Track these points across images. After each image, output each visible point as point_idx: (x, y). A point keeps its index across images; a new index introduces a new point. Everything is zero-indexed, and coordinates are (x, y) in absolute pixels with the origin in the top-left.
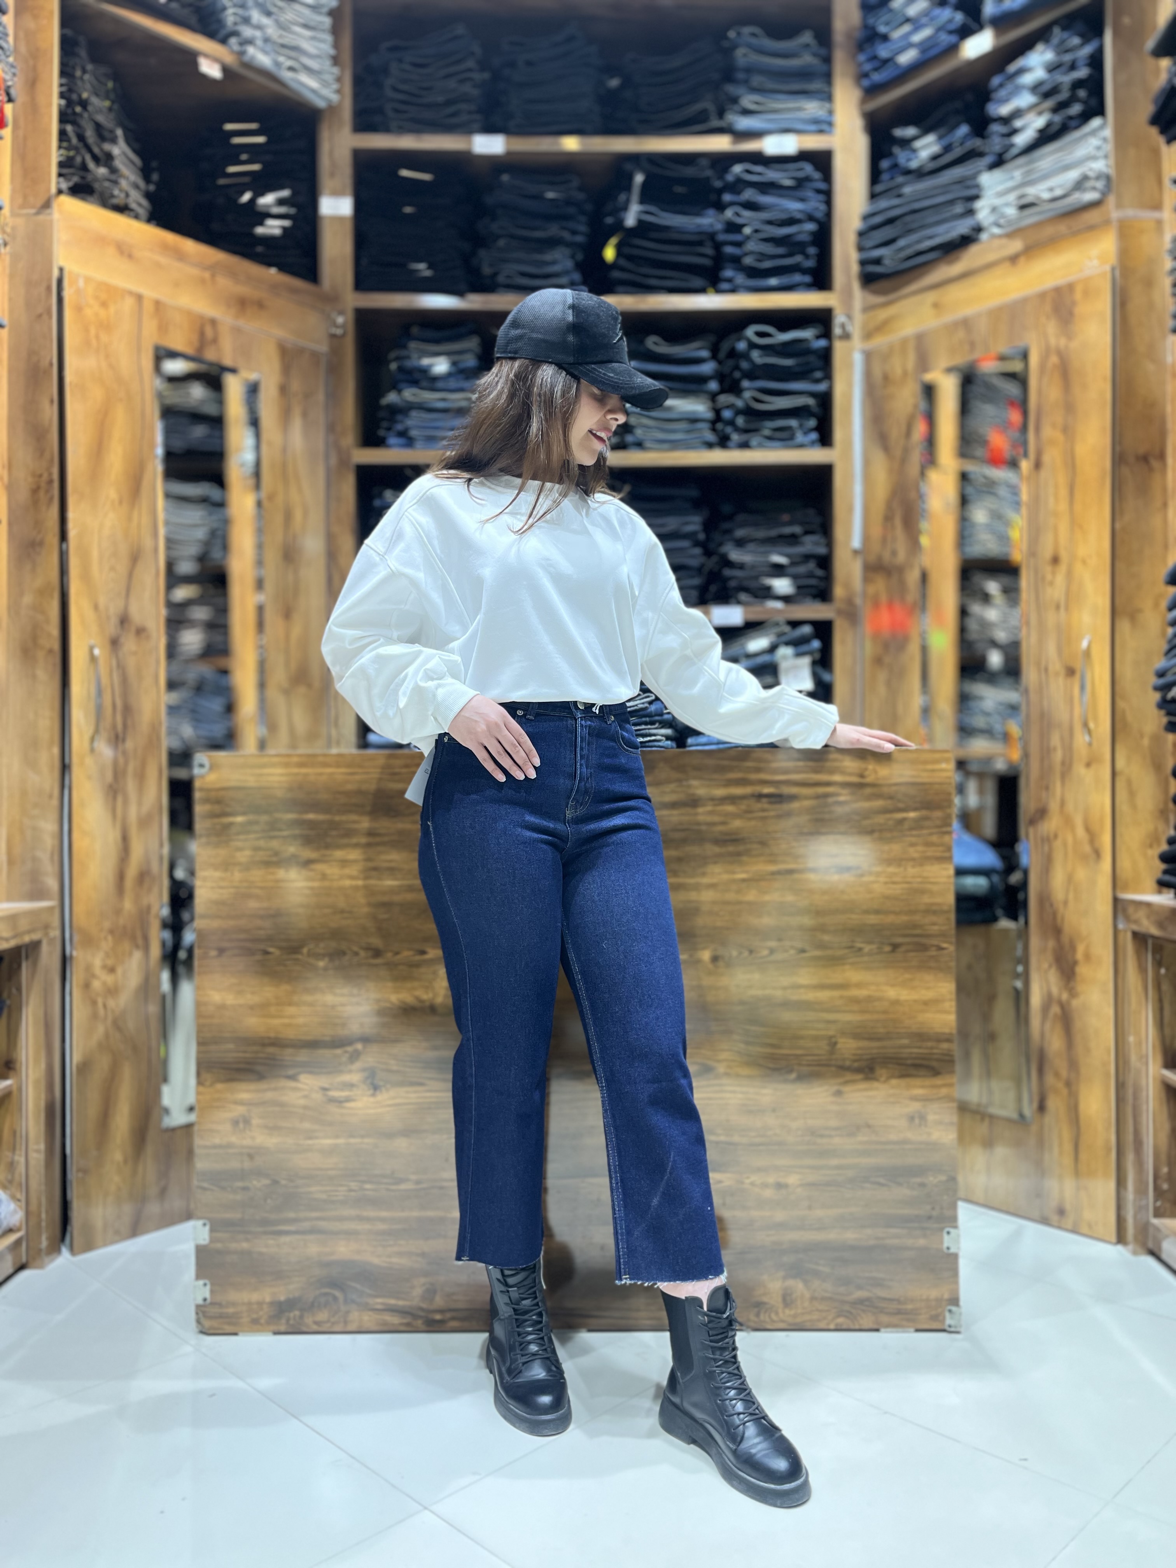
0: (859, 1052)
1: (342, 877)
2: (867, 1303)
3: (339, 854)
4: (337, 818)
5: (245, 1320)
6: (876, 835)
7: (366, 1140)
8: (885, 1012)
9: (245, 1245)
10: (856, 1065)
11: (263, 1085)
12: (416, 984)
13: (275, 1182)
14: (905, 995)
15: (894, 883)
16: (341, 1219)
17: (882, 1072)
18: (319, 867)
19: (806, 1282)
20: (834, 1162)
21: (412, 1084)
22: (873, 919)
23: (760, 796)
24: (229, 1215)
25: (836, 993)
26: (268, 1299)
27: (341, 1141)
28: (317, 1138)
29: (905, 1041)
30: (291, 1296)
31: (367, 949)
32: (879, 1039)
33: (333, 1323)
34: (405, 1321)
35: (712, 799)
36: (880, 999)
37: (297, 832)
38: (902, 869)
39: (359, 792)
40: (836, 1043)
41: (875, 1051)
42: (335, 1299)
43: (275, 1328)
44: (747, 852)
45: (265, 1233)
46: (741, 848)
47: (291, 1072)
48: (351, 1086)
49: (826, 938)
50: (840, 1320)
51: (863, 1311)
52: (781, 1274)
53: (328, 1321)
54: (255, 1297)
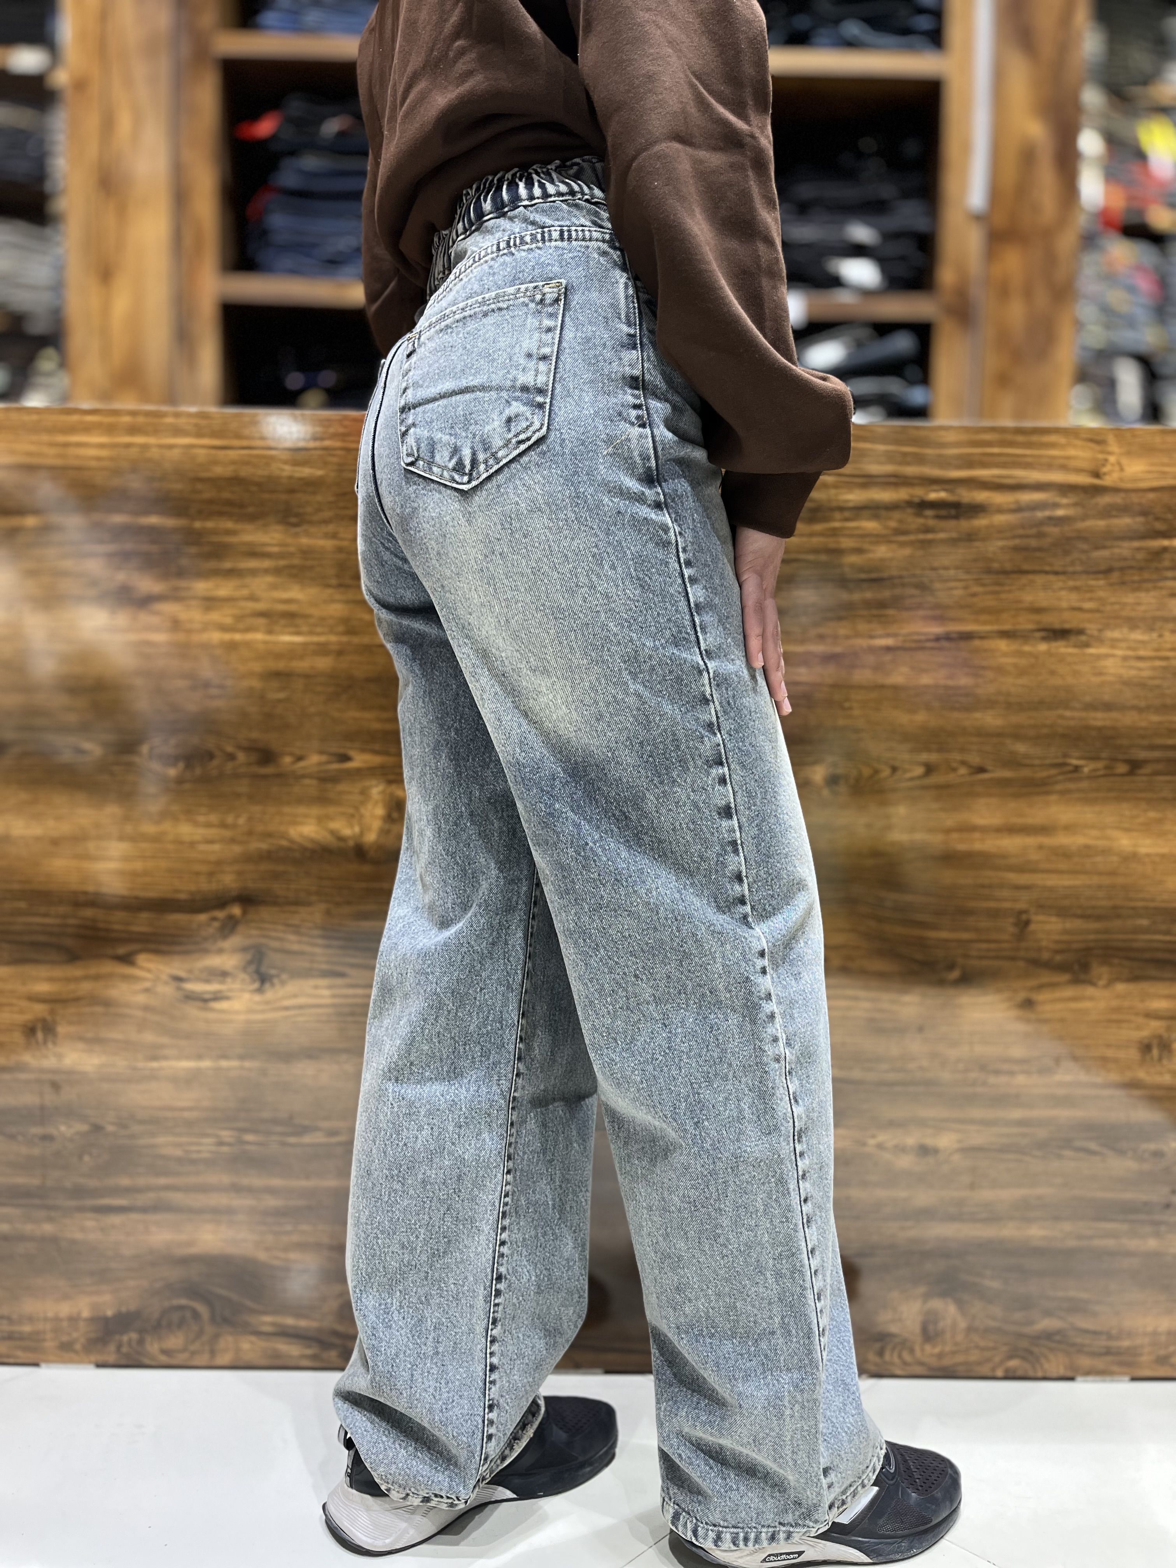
0: (1065, 938)
1: (206, 627)
2: (1058, 1338)
3: (201, 587)
4: (198, 525)
5: (49, 1344)
6: (1115, 576)
7: (247, 1064)
8: (1113, 873)
9: (48, 1228)
10: (1058, 958)
11: (76, 971)
12: (332, 810)
13: (97, 1128)
14: (1147, 846)
15: (1140, 658)
16: (204, 1189)
17: (1101, 972)
18: (169, 608)
19: (960, 1305)
20: (1017, 1114)
21: (325, 974)
22: (1099, 719)
23: (922, 506)
24: (21, 1180)
25: (1031, 841)
26: (86, 1314)
27: (206, 1064)
28: (166, 1058)
29: (1145, 922)
30: (124, 1309)
31: (249, 749)
32: (1099, 918)
33: (193, 1353)
34: (309, 1352)
35: (841, 509)
36: (1105, 852)
37: (129, 546)
38: (1155, 635)
39: (236, 481)
40: (1027, 923)
41: (1092, 937)
42: (196, 1315)
43: (101, 1358)
44: (896, 602)
45: (81, 1209)
46: (886, 594)
47: (121, 951)
48: (223, 975)
49: (1021, 748)
50: (1013, 1363)
51: (1052, 1350)
52: (922, 1289)
53: (184, 1350)
54: (65, 1309)
